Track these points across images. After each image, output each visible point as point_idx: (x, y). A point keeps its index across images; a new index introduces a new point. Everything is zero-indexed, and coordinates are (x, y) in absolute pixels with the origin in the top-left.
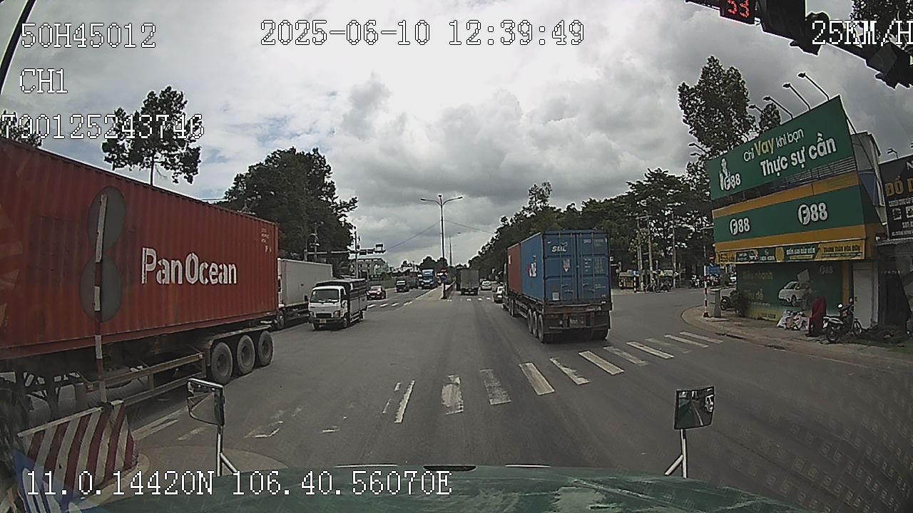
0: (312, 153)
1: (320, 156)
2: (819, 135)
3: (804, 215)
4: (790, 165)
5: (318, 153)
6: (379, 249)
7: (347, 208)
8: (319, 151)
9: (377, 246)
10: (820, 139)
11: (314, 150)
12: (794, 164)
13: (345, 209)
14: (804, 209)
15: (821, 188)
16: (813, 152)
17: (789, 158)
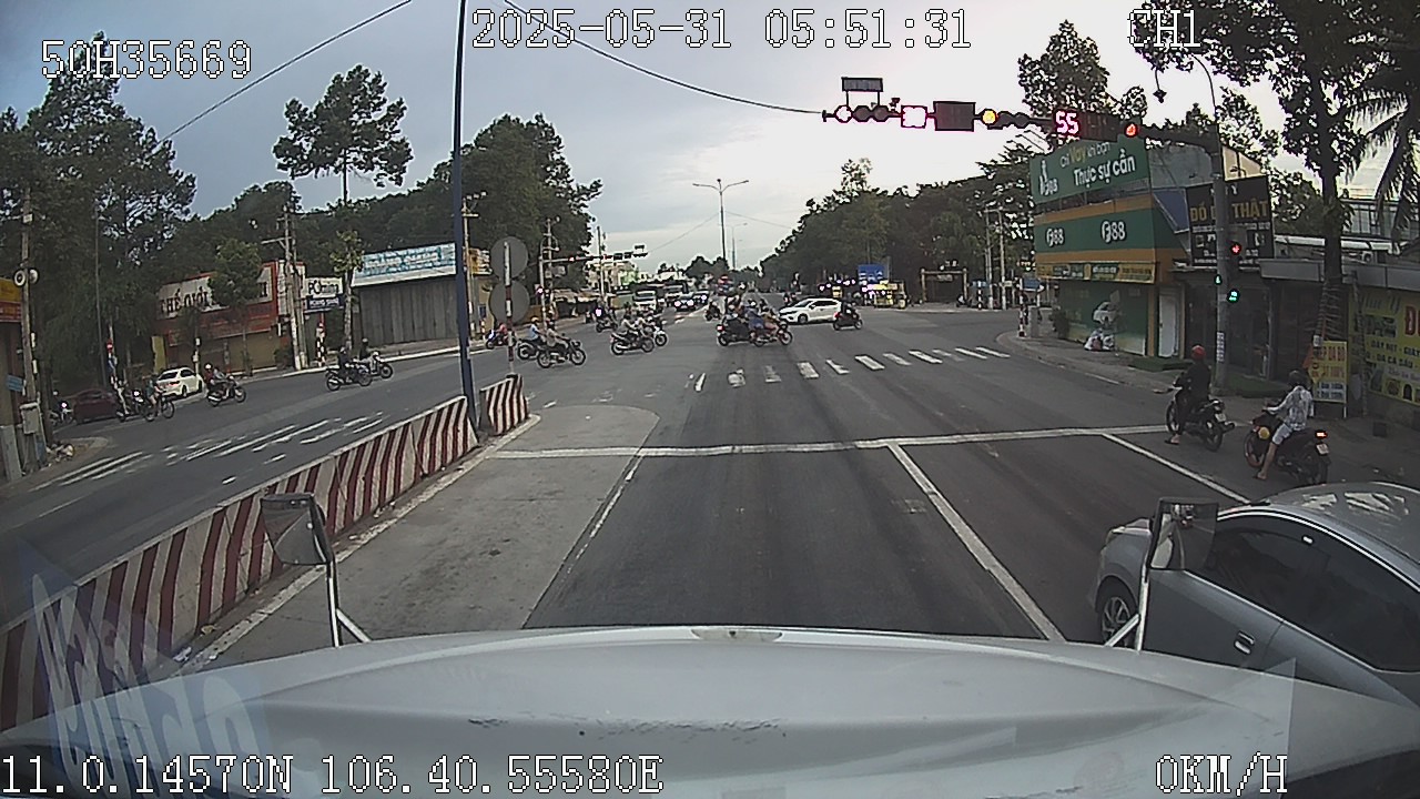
0: (534, 121)
1: (546, 125)
2: (1123, 151)
3: (1107, 232)
4: (1098, 178)
5: (543, 121)
6: (639, 251)
7: (588, 195)
8: (544, 119)
9: (636, 248)
10: (1122, 156)
11: (537, 117)
12: (1101, 177)
13: (584, 197)
14: (1106, 226)
15: (1122, 206)
16: (1117, 168)
17: (1097, 170)
